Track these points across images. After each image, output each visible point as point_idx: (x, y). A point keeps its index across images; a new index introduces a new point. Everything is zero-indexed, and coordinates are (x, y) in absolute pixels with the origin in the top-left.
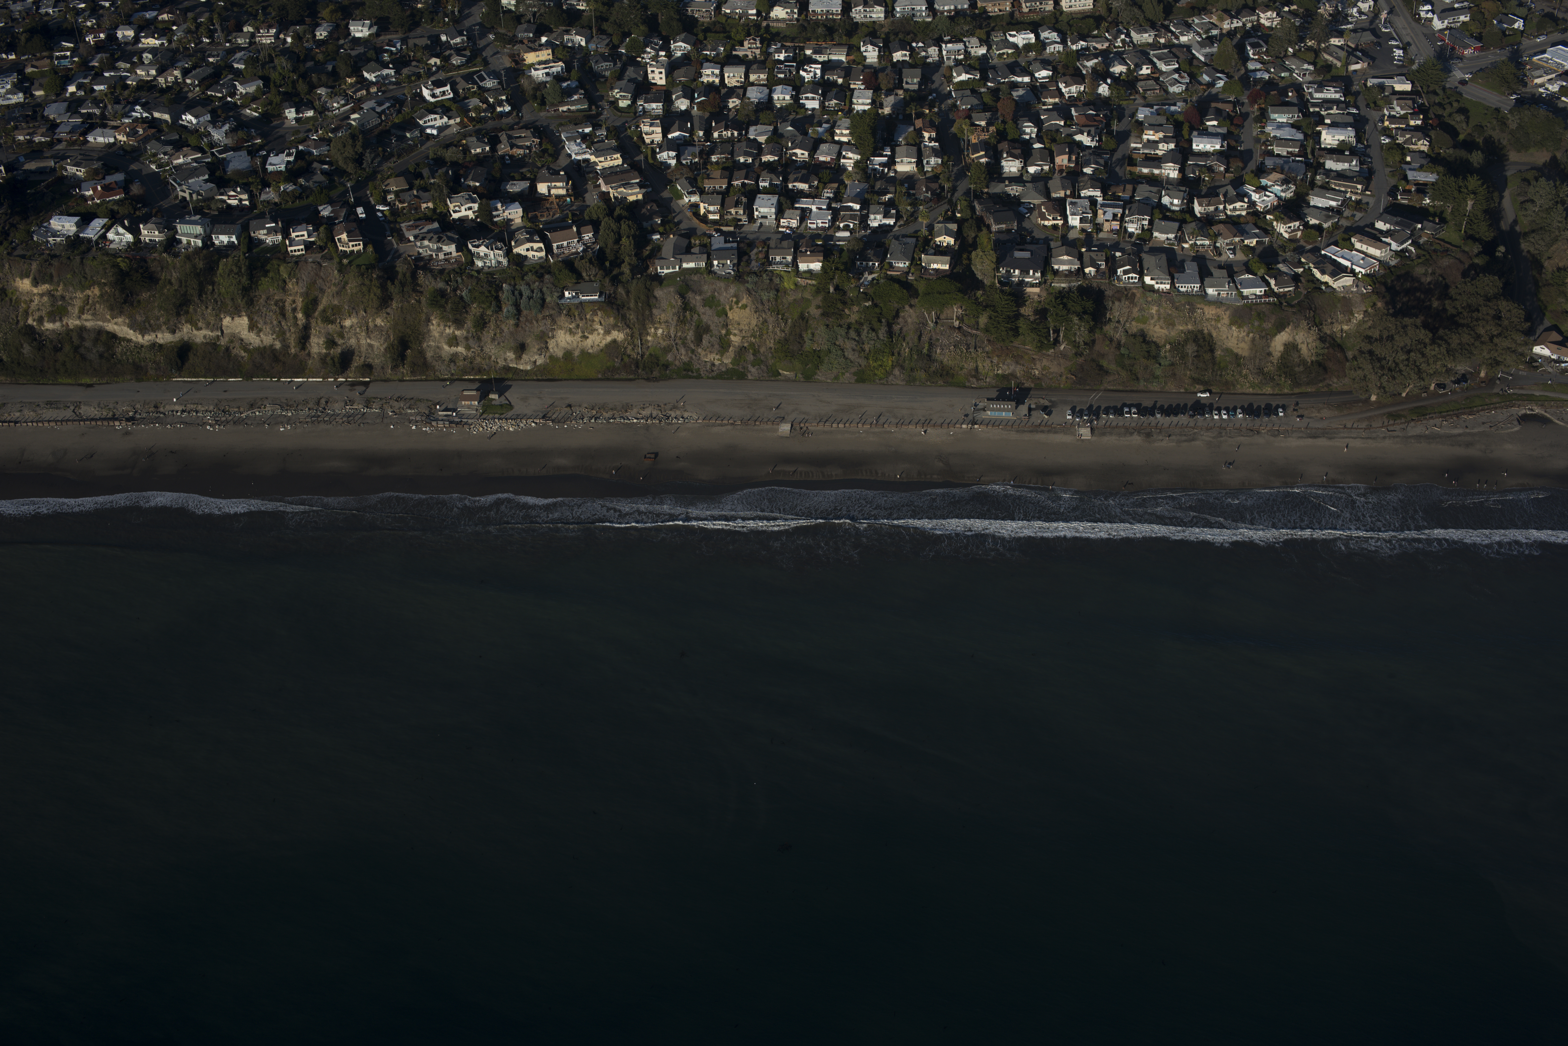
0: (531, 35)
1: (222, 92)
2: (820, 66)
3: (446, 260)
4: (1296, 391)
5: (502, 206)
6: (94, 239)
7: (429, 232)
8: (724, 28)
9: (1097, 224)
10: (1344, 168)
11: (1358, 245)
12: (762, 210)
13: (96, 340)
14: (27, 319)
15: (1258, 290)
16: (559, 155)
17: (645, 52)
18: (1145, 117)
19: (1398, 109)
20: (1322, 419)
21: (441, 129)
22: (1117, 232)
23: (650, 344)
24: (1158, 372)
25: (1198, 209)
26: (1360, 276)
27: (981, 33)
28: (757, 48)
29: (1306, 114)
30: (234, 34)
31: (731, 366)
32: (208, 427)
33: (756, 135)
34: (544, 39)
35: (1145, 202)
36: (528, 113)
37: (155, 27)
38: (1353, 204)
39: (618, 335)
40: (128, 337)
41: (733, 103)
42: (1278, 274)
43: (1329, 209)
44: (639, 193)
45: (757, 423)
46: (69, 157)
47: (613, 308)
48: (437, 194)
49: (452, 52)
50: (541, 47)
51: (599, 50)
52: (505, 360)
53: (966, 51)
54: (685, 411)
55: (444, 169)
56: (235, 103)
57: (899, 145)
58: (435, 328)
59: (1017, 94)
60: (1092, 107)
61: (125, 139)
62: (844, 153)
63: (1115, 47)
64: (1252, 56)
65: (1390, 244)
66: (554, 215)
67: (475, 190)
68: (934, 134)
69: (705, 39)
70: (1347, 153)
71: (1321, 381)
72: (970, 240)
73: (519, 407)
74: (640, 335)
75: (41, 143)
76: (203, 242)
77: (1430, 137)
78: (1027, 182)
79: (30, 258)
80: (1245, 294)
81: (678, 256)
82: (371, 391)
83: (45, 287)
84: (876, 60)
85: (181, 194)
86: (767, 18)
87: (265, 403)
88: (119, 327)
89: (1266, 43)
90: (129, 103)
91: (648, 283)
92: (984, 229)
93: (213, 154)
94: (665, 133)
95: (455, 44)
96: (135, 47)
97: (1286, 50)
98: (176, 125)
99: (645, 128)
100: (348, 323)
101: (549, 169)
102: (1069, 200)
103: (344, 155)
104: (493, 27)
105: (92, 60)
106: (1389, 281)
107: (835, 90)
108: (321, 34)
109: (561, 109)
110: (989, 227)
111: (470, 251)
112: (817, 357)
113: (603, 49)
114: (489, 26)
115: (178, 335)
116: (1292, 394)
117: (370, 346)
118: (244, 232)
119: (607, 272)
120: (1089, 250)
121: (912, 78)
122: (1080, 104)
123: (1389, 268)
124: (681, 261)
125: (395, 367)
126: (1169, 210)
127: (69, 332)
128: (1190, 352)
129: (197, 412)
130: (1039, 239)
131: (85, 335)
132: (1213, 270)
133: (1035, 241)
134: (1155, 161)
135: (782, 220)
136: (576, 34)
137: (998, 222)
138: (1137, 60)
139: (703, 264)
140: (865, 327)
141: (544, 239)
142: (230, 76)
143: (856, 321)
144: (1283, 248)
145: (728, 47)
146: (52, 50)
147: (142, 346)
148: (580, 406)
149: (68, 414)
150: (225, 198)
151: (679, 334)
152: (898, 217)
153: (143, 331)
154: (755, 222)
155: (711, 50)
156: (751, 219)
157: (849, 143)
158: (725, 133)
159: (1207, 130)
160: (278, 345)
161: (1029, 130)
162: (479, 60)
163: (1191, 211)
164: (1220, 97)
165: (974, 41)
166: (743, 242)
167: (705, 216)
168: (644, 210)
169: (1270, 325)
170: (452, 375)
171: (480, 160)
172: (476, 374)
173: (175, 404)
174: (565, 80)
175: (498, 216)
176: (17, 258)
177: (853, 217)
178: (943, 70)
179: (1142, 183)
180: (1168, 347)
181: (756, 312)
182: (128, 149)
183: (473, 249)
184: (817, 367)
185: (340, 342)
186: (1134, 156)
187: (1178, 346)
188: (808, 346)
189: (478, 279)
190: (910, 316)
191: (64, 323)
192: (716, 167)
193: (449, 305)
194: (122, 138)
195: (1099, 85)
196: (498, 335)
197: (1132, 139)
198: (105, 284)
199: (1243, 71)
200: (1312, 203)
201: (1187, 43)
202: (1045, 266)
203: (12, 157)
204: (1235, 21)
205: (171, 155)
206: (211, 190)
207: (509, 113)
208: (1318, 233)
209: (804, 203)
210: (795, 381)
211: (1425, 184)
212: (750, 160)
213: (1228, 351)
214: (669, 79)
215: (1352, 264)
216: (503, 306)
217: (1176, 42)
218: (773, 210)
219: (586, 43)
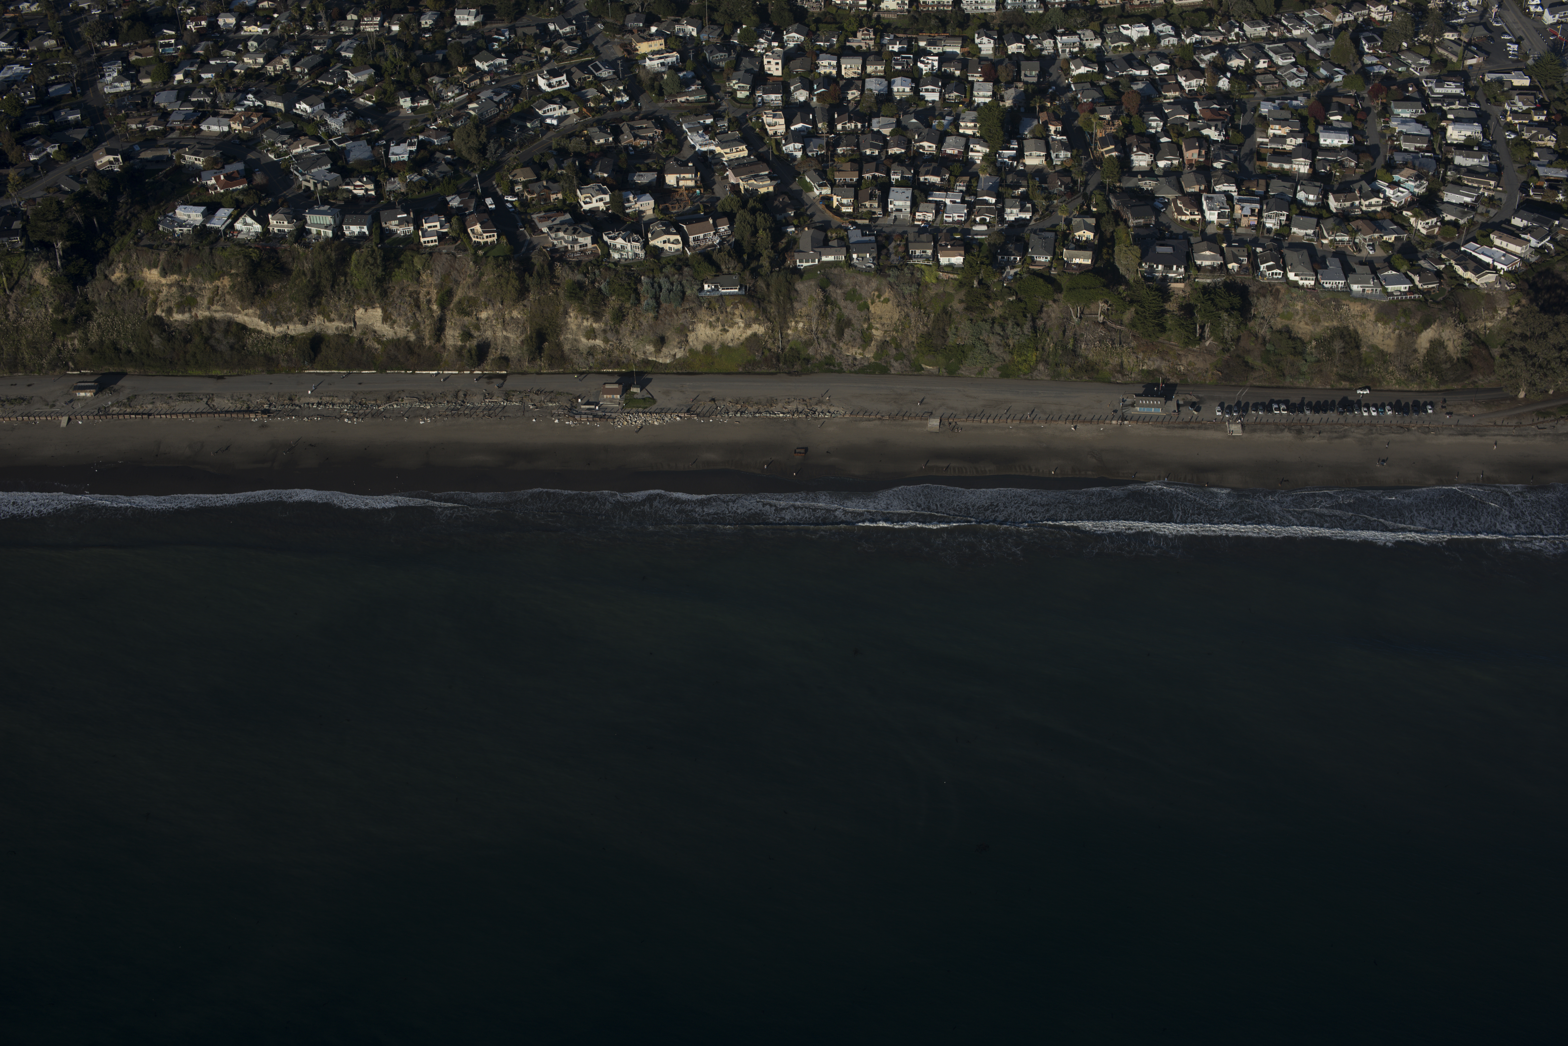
0: (641, 25)
1: (332, 81)
2: (937, 58)
3: (582, 252)
4: (1443, 387)
5: (634, 198)
6: (222, 229)
7: (562, 223)
8: (835, 19)
9: (1234, 219)
10: (1474, 163)
11: (1497, 242)
12: (897, 203)
13: (226, 332)
14: (156, 310)
15: (1403, 286)
16: (682, 146)
17: (758, 43)
18: (1269, 111)
19: (1520, 104)
20: (1471, 416)
21: (560, 119)
22: (1255, 227)
23: (790, 338)
24: (1304, 369)
25: (1333, 204)
26: (1502, 273)
27: (1095, 25)
28: (871, 39)
29: (1429, 110)
30: (338, 22)
31: (873, 360)
32: (346, 420)
33: (881, 127)
34: (653, 29)
35: (1281, 196)
36: (645, 103)
37: (256, 15)
38: (1486, 200)
39: (759, 329)
40: (259, 328)
41: (853, 94)
42: (1420, 271)
43: (1464, 205)
44: (770, 185)
45: (905, 418)
46: (186, 146)
47: (753, 301)
48: (567, 185)
49: (563, 41)
50: (650, 38)
51: (711, 40)
52: (645, 353)
53: (1081, 44)
54: (831, 405)
55: (570, 160)
56: (348, 92)
57: (1026, 139)
58: (572, 320)
59: (1138, 86)
60: (1215, 101)
61: (240, 128)
62: (971, 146)
63: (1229, 41)
64: (1367, 51)
65: (1529, 241)
66: (685, 206)
67: (604, 181)
68: (1060, 128)
69: (818, 29)
70: (1476, 149)
71: (1467, 378)
72: (1108, 235)
73: (662, 401)
74: (781, 328)
75: (153, 131)
76: (333, 233)
77: (1556, 132)
78: (1160, 176)
79: (157, 248)
80: (1389, 291)
81: (816, 250)
82: (509, 384)
83: (174, 277)
84: (991, 52)
85: (305, 183)
86: (877, 9)
87: (402, 395)
88: (250, 318)
89: (1381, 36)
90: (238, 91)
91: (789, 276)
92: (1121, 224)
93: (331, 143)
94: (788, 124)
95: (564, 33)
96: (237, 34)
97: (1400, 45)
98: (289, 113)
99: (767, 119)
100: (483, 315)
101: (676, 160)
102: (1204, 195)
103: (468, 145)
104: (600, 17)
105: (196, 48)
106: (1531, 278)
107: (954, 83)
108: (427, 22)
109: (679, 100)
110: (1126, 222)
111: (606, 243)
112: (962, 352)
113: (715, 39)
114: (596, 16)
115: (310, 327)
116: (1438, 391)
117: (506, 338)
118: (375, 222)
119: (746, 265)
120: (1229, 245)
121: (1031, 70)
122: (1201, 98)
123: (1530, 265)
124: (820, 255)
125: (532, 360)
126: (1304, 205)
127: (198, 323)
128: (1337, 348)
129: (333, 405)
130: (1177, 235)
131: (215, 326)
132: (1355, 266)
133: (1174, 236)
134: (1286, 156)
135: (917, 214)
136: (687, 24)
137: (1136, 217)
138: (1254, 54)
139: (842, 258)
140: (1010, 322)
141: (680, 231)
142: (339, 65)
143: (1001, 316)
144: (1421, 244)
145: (842, 38)
146: (152, 37)
147: (273, 338)
148: (724, 400)
149: (202, 406)
150: (351, 188)
151: (821, 328)
152: (1034, 211)
153: (275, 323)
154: (889, 215)
155: (825, 41)
156: (886, 212)
157: (974, 135)
158: (848, 125)
159: (1331, 124)
160: (412, 337)
161: (1155, 124)
162: (590, 49)
163: (1327, 207)
164: (1340, 91)
165: (1089, 34)
166: (880, 235)
167: (838, 208)
168: (776, 203)
169: (1416, 322)
170: (591, 368)
171: (604, 150)
172: (614, 368)
173: (310, 396)
174: (681, 70)
175: (630, 207)
176: (144, 248)
177: (989, 211)
178: (1058, 63)
179: (1274, 178)
180: (1314, 343)
181: (898, 306)
182: (245, 138)
183: (609, 241)
184: (961, 362)
185: (476, 334)
186: (1262, 151)
187: (1324, 343)
188: (952, 340)
189: (617, 272)
190: (1053, 311)
191: (193, 314)
192: (843, 159)
193: (589, 298)
194: (237, 127)
195: (1220, 79)
196: (637, 328)
197: (1257, 133)
198: (237, 275)
199: (1359, 66)
200: (1445, 199)
201: (1300, 37)
202: (1188, 260)
203: (126, 146)
204: (1347, 15)
205: (290, 144)
206: (336, 179)
207: (627, 104)
208: (1456, 229)
209: (937, 196)
210: (938, 376)
211: (1557, 181)
212: (876, 153)
213: (1374, 347)
214: (786, 70)
215: (1494, 261)
216: (642, 299)
217: (1289, 35)
218: (909, 203)
219: (698, 33)
